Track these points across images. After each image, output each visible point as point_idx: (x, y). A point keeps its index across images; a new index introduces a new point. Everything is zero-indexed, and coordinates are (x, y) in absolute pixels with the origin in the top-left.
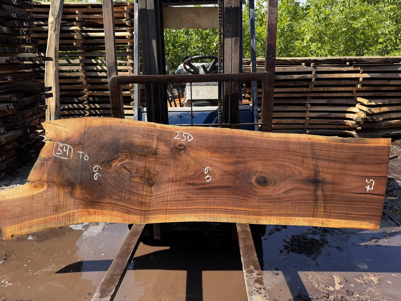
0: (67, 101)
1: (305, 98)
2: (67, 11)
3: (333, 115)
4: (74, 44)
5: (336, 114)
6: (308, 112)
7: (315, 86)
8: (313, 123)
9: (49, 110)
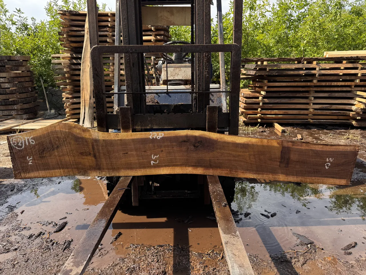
2: (100, 19)
3: (334, 107)
5: (337, 106)
6: (312, 104)
7: (318, 81)
8: (316, 114)
9: (84, 101)
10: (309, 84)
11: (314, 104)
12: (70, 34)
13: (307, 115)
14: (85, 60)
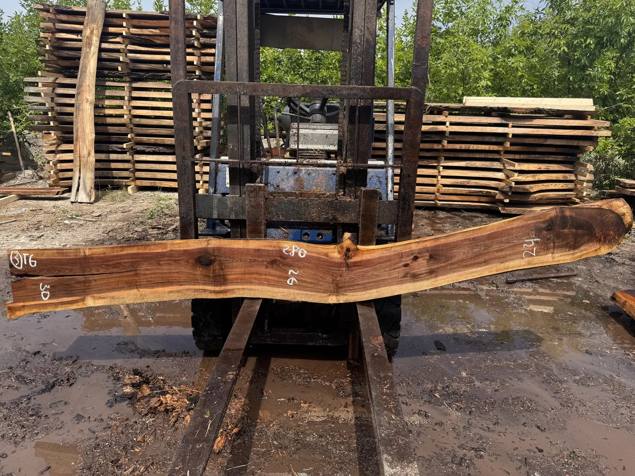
0: (104, 149)
1: (436, 158)
2: (111, 22)
3: (473, 182)
4: (120, 69)
5: (478, 181)
6: (439, 177)
7: (449, 142)
8: (446, 192)
9: (78, 159)
10: (436, 146)
11: (443, 177)
12: (56, 45)
13: (433, 194)
14: (82, 91)
